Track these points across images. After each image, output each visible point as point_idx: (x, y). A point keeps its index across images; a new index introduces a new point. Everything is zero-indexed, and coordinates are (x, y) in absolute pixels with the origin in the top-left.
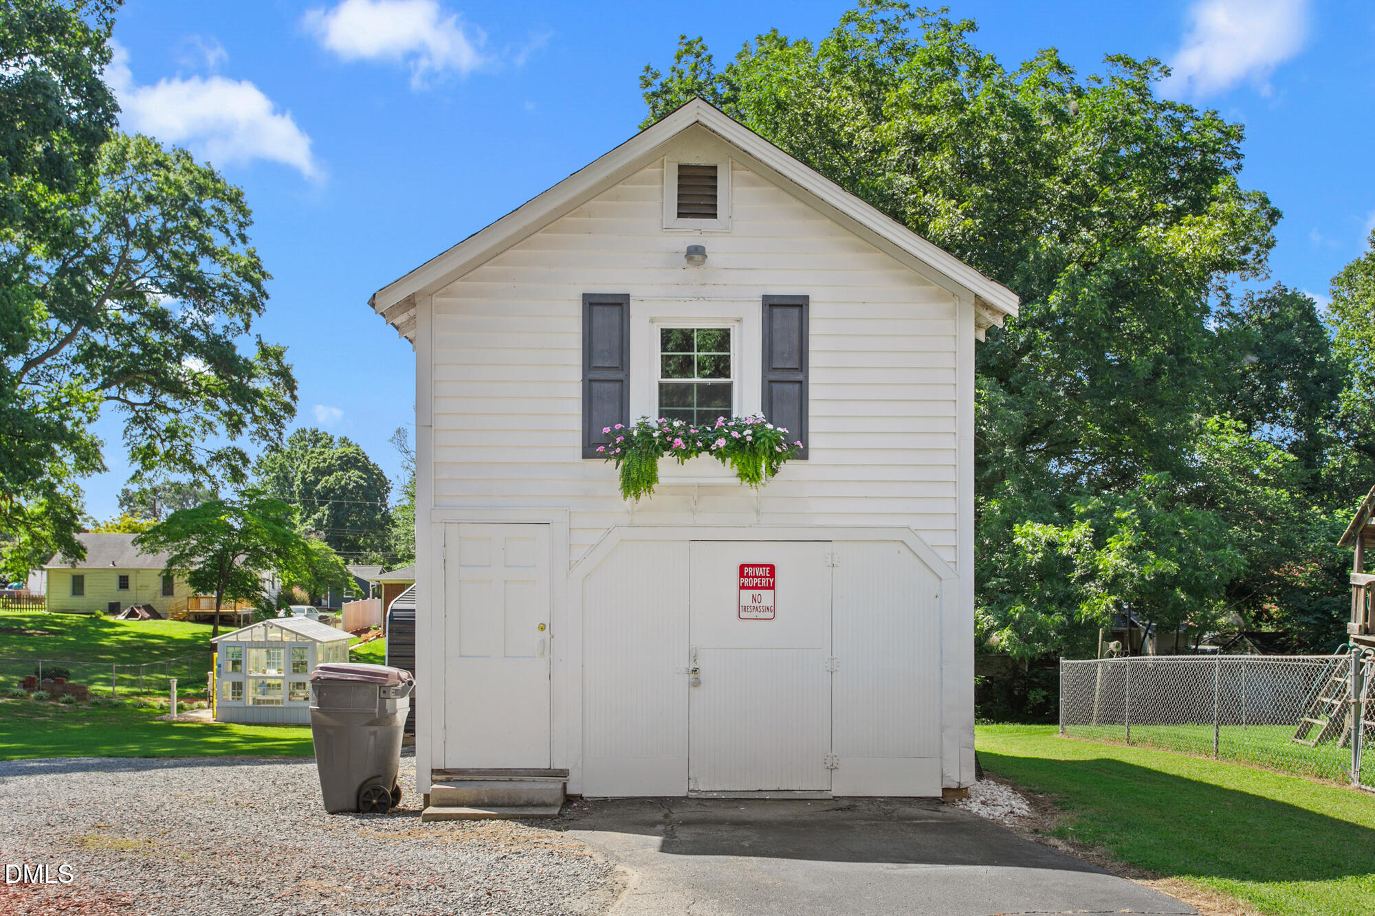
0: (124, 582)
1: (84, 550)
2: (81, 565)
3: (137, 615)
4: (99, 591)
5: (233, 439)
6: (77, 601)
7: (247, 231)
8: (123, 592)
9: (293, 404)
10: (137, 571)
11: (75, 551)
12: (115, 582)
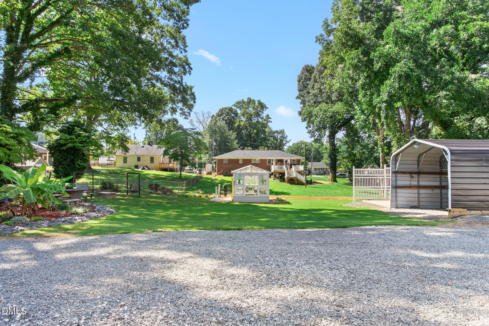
0: (139, 159)
1: (129, 149)
2: (127, 154)
3: (145, 169)
4: (132, 162)
5: (172, 116)
6: (125, 165)
7: (187, 49)
8: (139, 162)
9: (194, 104)
10: (143, 156)
11: (126, 149)
12: (136, 159)
